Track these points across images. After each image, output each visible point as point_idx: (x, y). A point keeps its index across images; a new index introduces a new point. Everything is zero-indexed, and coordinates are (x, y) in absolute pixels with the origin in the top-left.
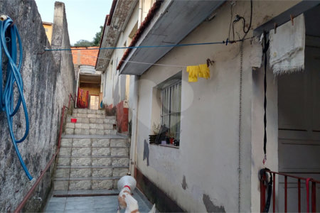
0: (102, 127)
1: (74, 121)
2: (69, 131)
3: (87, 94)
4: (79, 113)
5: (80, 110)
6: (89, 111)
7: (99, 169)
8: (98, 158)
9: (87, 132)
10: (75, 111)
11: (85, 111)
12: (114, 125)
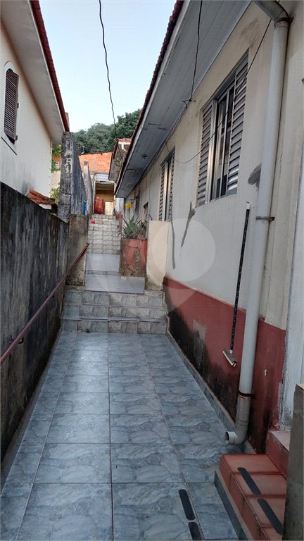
0: (110, 227)
1: (94, 223)
2: (91, 228)
3: (103, 200)
4: (96, 217)
5: (97, 216)
6: (104, 216)
7: (106, 245)
8: (106, 241)
9: (101, 229)
10: (93, 216)
11: (101, 216)
12: (118, 226)
